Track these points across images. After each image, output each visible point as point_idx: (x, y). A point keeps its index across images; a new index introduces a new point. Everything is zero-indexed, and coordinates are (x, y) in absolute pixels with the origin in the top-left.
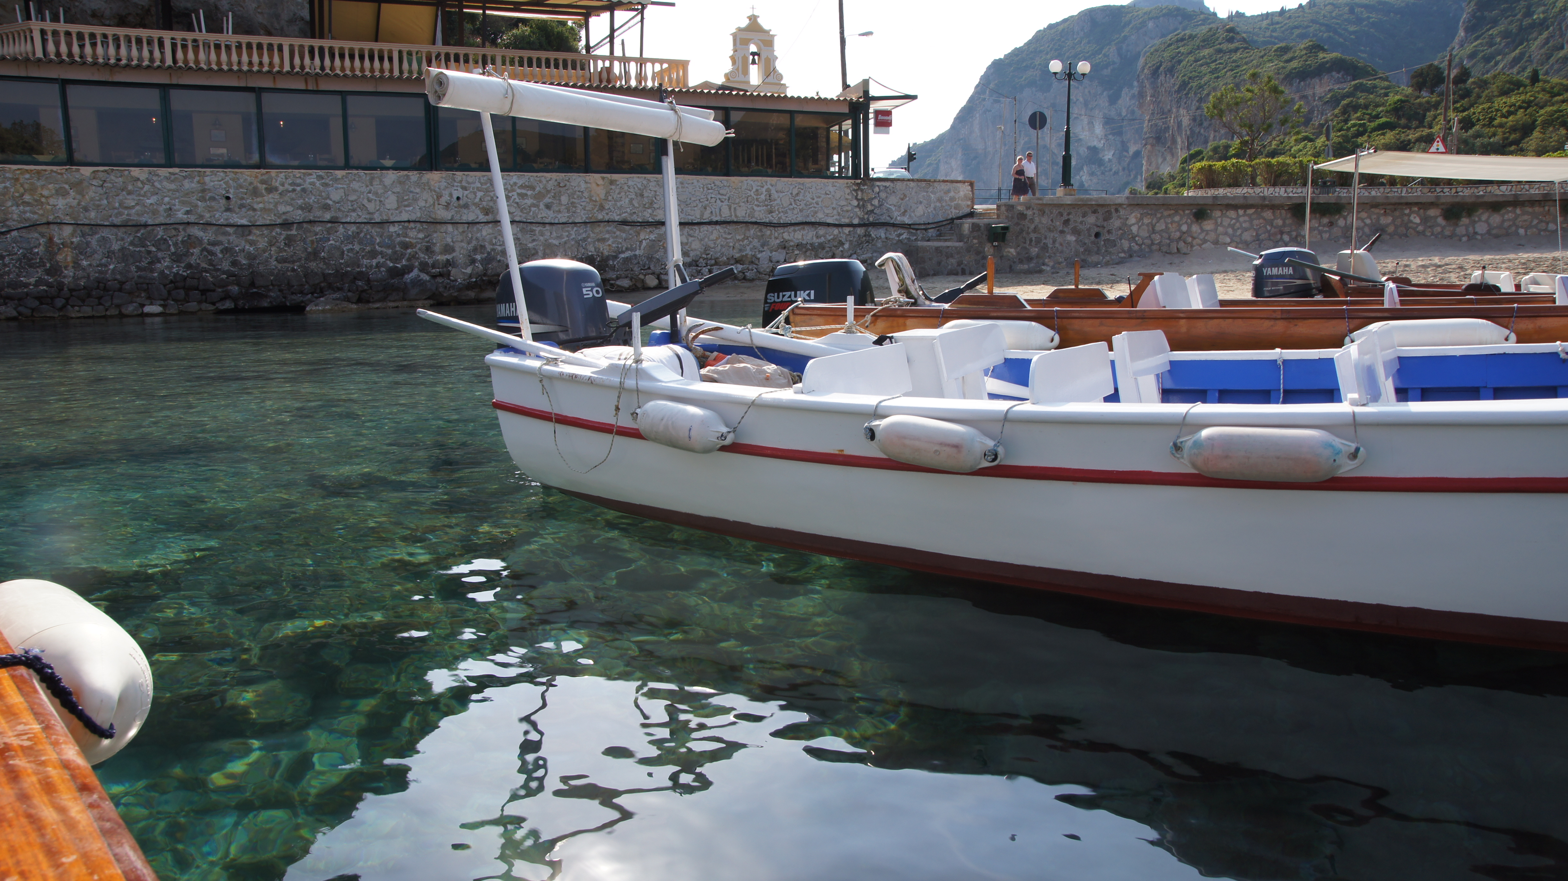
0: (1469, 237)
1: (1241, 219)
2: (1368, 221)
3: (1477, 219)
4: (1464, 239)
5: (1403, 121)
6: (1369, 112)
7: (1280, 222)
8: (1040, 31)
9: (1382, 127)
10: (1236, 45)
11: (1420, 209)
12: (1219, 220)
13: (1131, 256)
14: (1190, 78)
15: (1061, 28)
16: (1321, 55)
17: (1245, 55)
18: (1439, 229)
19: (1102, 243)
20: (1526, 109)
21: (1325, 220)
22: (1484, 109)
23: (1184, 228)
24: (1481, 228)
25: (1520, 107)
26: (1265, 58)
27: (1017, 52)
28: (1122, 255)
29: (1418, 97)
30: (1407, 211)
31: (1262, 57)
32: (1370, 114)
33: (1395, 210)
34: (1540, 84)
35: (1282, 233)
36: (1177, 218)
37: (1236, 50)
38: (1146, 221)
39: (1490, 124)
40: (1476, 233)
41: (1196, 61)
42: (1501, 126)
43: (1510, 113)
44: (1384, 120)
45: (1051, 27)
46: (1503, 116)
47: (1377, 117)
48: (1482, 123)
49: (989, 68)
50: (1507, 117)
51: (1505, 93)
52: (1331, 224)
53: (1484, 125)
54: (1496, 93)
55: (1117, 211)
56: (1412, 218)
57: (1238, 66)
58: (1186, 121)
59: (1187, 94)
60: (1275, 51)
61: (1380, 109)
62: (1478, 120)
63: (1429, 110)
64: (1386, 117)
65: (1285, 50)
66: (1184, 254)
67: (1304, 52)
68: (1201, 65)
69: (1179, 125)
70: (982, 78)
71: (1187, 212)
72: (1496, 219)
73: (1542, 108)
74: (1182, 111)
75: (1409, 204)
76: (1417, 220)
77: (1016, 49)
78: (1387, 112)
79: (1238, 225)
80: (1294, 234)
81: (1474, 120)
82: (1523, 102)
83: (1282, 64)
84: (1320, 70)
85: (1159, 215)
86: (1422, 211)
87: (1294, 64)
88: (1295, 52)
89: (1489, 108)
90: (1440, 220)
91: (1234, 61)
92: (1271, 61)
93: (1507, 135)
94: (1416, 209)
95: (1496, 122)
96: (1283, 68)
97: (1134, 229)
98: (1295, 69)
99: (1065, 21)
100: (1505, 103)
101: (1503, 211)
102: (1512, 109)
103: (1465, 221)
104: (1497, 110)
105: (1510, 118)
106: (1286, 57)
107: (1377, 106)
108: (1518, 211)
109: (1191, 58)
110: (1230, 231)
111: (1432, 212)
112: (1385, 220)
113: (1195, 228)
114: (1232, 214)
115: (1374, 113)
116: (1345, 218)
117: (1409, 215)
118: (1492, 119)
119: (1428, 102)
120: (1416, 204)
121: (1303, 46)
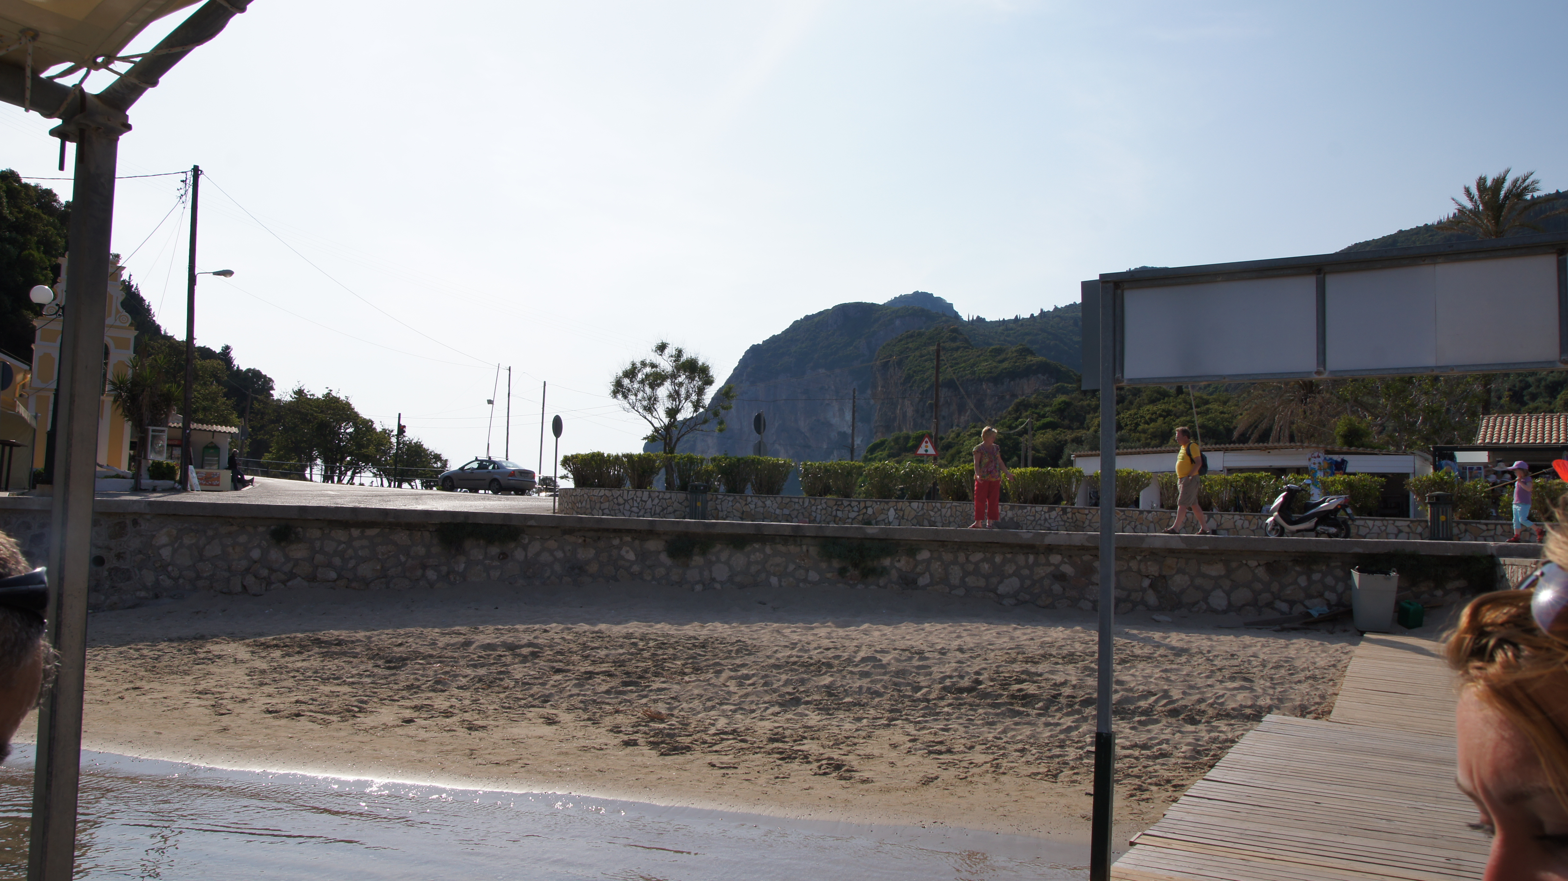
0: (704, 585)
1: (356, 544)
2: (559, 554)
3: (714, 559)
4: (698, 588)
5: (1066, 422)
6: (1038, 411)
7: (421, 551)
8: (797, 321)
9: (1045, 426)
10: (958, 344)
11: (634, 539)
12: (318, 544)
13: (157, 596)
14: (915, 372)
15: (816, 320)
16: (1029, 358)
17: (965, 354)
18: (662, 571)
19: (106, 573)
20: (1165, 417)
21: (494, 550)
22: (1131, 415)
23: (256, 554)
24: (720, 572)
25: (1161, 416)
26: (981, 358)
27: (774, 339)
28: (143, 594)
29: (1082, 400)
30: (616, 542)
31: (979, 356)
32: (1038, 414)
33: (599, 538)
34: (1183, 396)
35: (424, 567)
36: (243, 539)
37: (957, 349)
38: (187, 541)
39: (1135, 430)
40: (713, 580)
41: (922, 356)
42: (1144, 431)
43: (1152, 420)
44: (1049, 419)
45: (807, 318)
46: (1147, 423)
47: (1044, 416)
48: (1129, 427)
49: (747, 352)
50: (1148, 424)
51: (1153, 401)
52: (503, 556)
53: (1130, 430)
54: (1146, 401)
55: (135, 523)
56: (623, 552)
57: (958, 364)
58: (910, 412)
59: (911, 387)
60: (991, 352)
61: (1047, 409)
62: (1126, 425)
63: (1089, 413)
64: (1052, 417)
65: (999, 351)
66: (255, 595)
67: (1015, 354)
68: (926, 361)
69: (904, 415)
70: (741, 362)
71: (261, 529)
72: (739, 560)
73: (1178, 418)
74: (907, 402)
75: (618, 532)
76: (631, 556)
77: (774, 336)
78: (1053, 412)
79: (350, 552)
80: (444, 569)
81: (1123, 425)
82: (1164, 410)
83: (995, 364)
84: (1028, 372)
85: (210, 533)
86: (637, 542)
87: (1005, 365)
88: (1007, 354)
89: (1135, 414)
90: (664, 558)
91: (955, 359)
92: (986, 360)
93: (1149, 441)
94: (629, 539)
95: (1140, 428)
96: (996, 367)
97: (166, 553)
98: (1006, 369)
99: (820, 313)
100: (1148, 410)
101: (748, 549)
102: (1154, 417)
103: (698, 560)
104: (1142, 417)
105: (1152, 425)
106: (999, 358)
107: (1045, 406)
108: (768, 550)
109: (917, 353)
110: (337, 561)
111: (653, 545)
112: (585, 554)
113: (275, 555)
114: (341, 535)
115: (1042, 412)
116: (525, 548)
117: (619, 548)
118: (1137, 425)
119: (1089, 405)
120: (629, 531)
121: (1014, 349)
